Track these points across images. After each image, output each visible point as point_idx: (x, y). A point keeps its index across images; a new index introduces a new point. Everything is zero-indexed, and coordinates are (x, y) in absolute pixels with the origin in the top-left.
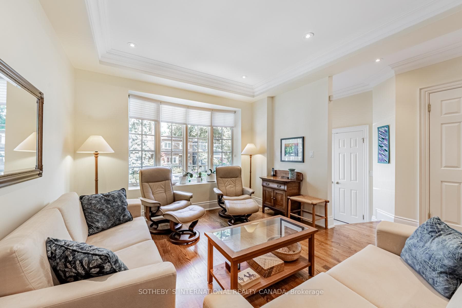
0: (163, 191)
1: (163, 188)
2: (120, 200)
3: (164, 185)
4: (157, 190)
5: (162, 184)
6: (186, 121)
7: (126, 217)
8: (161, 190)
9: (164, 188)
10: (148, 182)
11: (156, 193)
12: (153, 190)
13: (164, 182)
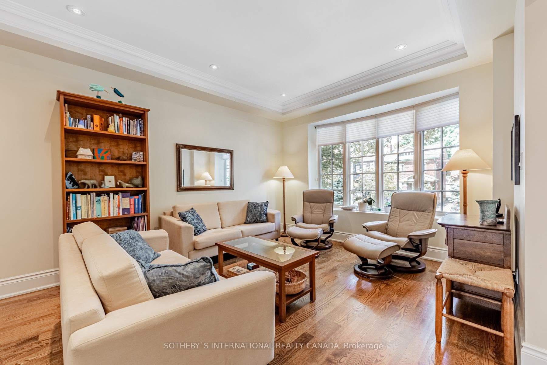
0: (322, 213)
1: (322, 210)
2: (260, 208)
3: (324, 207)
4: (316, 211)
5: (323, 206)
6: (375, 135)
7: (262, 220)
8: (320, 211)
9: (324, 209)
10: (309, 202)
11: (315, 213)
12: (312, 210)
13: (325, 204)
